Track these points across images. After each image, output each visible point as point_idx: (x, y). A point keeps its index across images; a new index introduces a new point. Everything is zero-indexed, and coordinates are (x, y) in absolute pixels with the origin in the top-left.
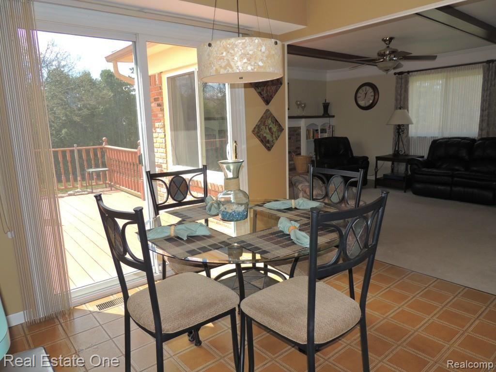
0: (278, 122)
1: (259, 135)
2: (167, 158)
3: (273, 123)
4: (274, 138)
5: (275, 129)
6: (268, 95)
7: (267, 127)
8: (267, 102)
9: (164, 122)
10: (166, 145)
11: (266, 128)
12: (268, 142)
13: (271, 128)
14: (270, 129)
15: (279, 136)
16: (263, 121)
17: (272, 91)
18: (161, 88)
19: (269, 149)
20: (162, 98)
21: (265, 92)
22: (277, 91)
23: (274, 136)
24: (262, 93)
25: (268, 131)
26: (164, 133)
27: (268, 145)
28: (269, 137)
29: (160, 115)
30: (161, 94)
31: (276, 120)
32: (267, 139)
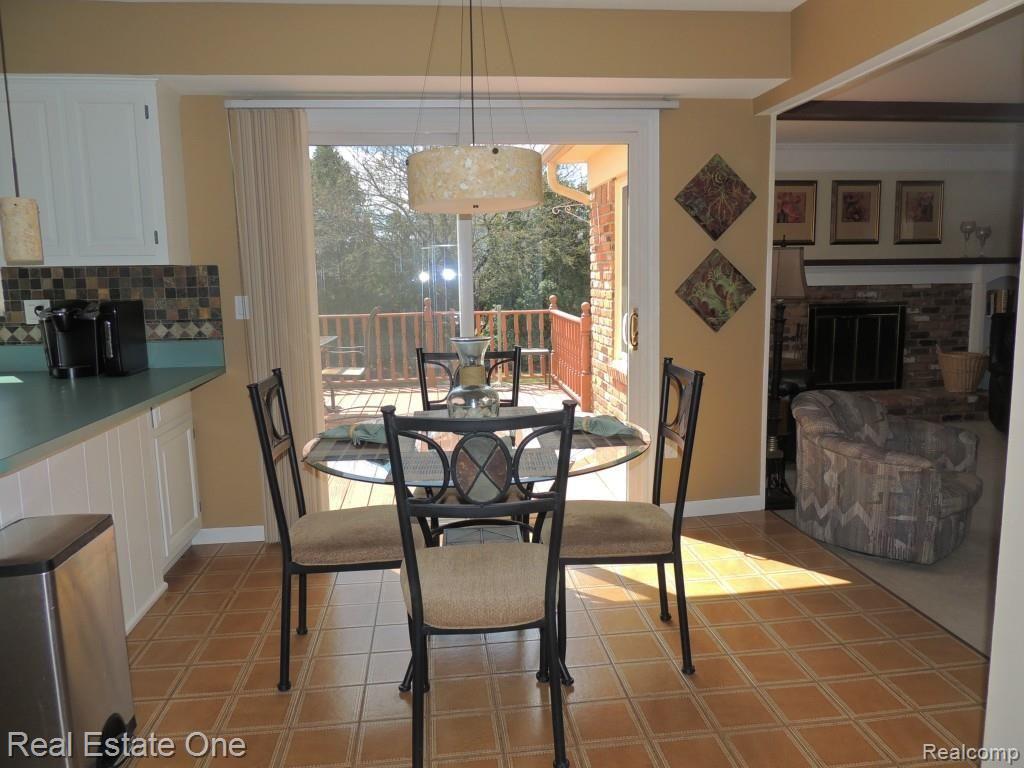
0: (740, 274)
1: (689, 298)
2: (613, 336)
3: (728, 276)
4: (729, 307)
5: (731, 288)
6: (716, 222)
7: (711, 284)
8: (715, 235)
9: (613, 270)
10: (613, 312)
11: (707, 286)
12: (713, 313)
13: (720, 286)
14: (719, 289)
15: (741, 303)
16: (702, 274)
17: (728, 213)
18: (612, 208)
19: (715, 327)
20: (613, 225)
21: (708, 214)
22: (741, 213)
23: (728, 302)
24: (701, 218)
25: (712, 291)
26: (613, 290)
27: (712, 319)
28: (714, 303)
29: (609, 258)
30: (612, 218)
31: (736, 271)
32: (711, 307)
